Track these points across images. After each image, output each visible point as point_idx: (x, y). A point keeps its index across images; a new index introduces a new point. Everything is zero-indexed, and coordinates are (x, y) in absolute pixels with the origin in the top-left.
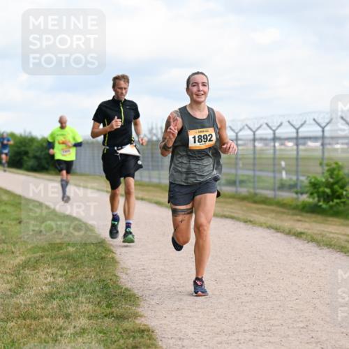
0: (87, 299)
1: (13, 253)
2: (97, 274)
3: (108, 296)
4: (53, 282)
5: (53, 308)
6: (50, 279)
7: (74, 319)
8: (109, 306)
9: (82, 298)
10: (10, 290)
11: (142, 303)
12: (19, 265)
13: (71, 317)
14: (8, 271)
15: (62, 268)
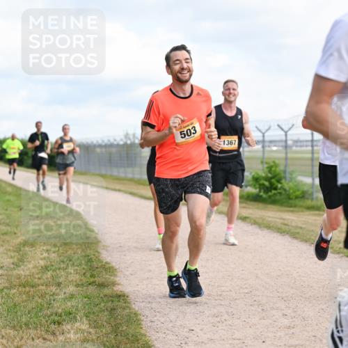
0: (74, 270)
1: (15, 233)
2: (83, 250)
3: (92, 268)
4: (48, 258)
5: (47, 278)
6: (45, 255)
7: (65, 287)
8: (92, 276)
9: (71, 270)
10: (13, 264)
11: (119, 274)
12: (20, 244)
13: (62, 286)
14: (11, 248)
15: (55, 246)
